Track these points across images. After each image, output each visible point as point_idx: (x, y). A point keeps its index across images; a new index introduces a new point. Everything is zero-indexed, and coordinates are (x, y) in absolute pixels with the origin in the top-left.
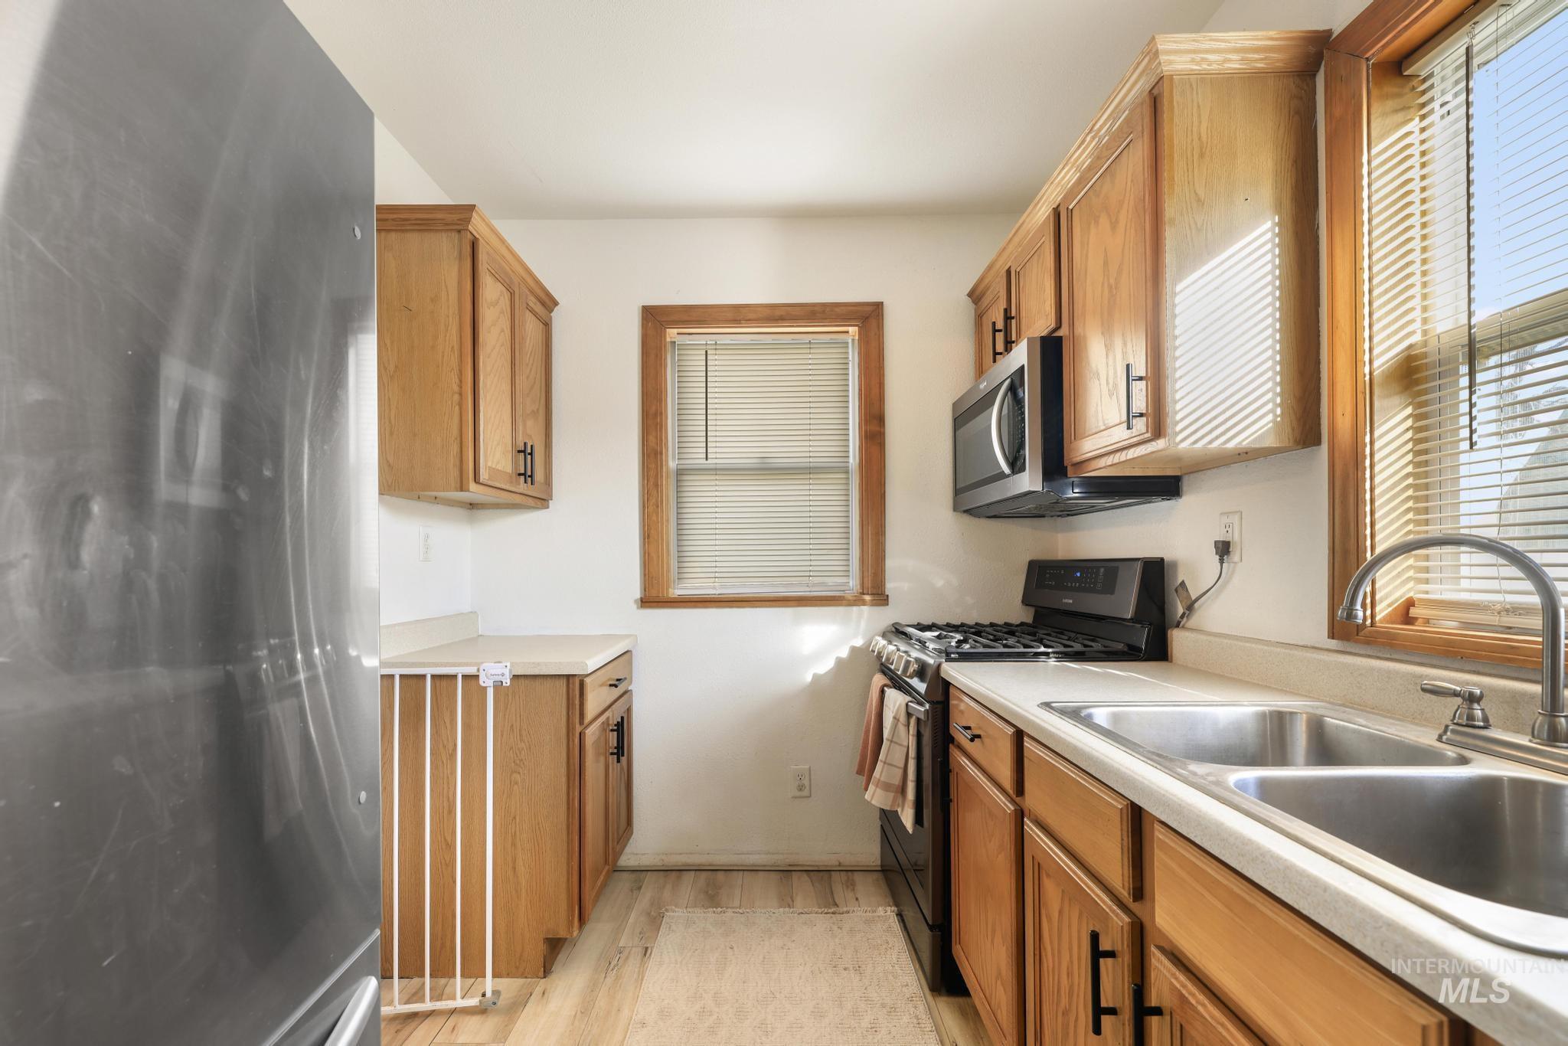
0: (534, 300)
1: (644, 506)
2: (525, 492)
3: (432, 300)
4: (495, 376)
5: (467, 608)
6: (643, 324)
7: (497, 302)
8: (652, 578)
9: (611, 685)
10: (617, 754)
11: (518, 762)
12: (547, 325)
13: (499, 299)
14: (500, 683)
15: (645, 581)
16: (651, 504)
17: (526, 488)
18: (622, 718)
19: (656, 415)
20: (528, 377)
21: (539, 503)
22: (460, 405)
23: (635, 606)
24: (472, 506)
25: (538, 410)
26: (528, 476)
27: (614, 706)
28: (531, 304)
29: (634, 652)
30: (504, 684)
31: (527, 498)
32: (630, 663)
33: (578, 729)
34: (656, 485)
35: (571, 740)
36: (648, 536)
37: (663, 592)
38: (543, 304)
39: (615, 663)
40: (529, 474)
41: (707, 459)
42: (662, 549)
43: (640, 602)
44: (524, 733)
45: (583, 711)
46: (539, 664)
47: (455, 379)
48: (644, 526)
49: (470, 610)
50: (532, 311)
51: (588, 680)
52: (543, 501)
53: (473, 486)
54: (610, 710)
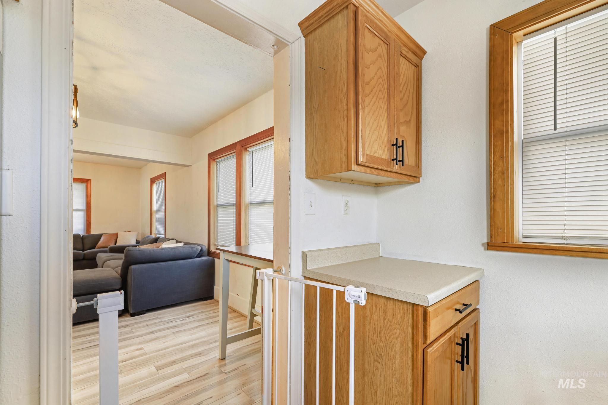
0: (407, 50)
1: (490, 175)
2: (398, 171)
3: (334, 59)
4: (373, 97)
5: (373, 241)
6: (490, 39)
7: (375, 50)
8: (498, 228)
9: (456, 310)
10: (462, 363)
11: (379, 355)
12: (418, 67)
13: (377, 48)
14: (358, 303)
15: (491, 230)
16: (497, 172)
17: (399, 169)
18: (468, 335)
19: (502, 103)
20: (401, 99)
21: (411, 179)
22: (347, 117)
23: (483, 248)
24: (377, 185)
25: (410, 120)
26: (399, 161)
27: (460, 324)
28: (404, 52)
29: (481, 282)
30: (360, 304)
31: (401, 175)
32: (477, 289)
33: (421, 346)
34: (502, 157)
35: (415, 354)
36: (494, 196)
37: (508, 240)
38: (415, 54)
39: (461, 292)
40: (400, 158)
41: (555, 129)
42: (508, 206)
43: (486, 246)
44: (383, 336)
45: (426, 333)
46: (391, 290)
47: (345, 101)
48: (491, 189)
49: (376, 242)
50: (405, 57)
51: (430, 309)
52: (415, 178)
53: (354, 167)
54: (456, 327)
